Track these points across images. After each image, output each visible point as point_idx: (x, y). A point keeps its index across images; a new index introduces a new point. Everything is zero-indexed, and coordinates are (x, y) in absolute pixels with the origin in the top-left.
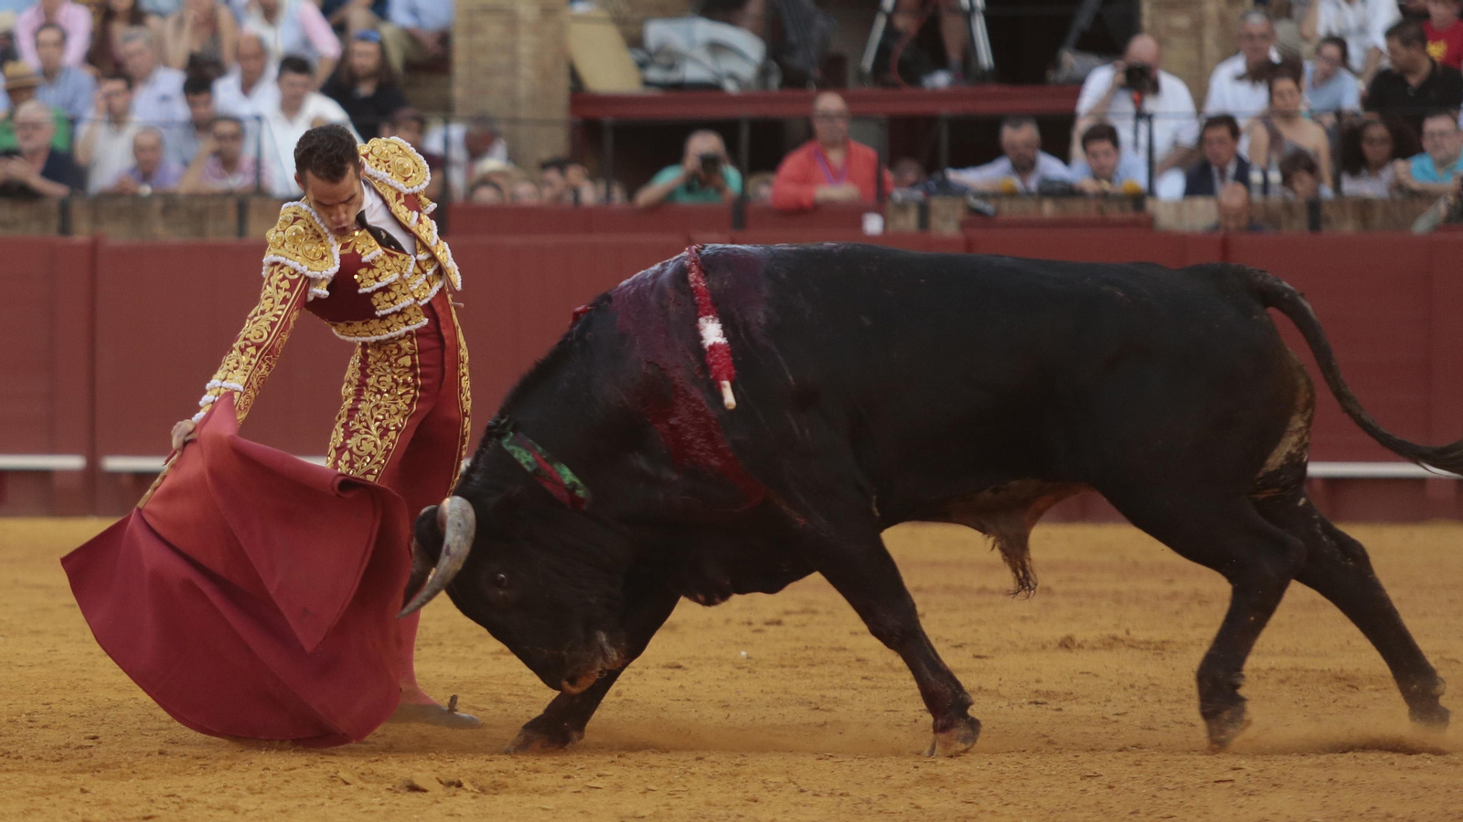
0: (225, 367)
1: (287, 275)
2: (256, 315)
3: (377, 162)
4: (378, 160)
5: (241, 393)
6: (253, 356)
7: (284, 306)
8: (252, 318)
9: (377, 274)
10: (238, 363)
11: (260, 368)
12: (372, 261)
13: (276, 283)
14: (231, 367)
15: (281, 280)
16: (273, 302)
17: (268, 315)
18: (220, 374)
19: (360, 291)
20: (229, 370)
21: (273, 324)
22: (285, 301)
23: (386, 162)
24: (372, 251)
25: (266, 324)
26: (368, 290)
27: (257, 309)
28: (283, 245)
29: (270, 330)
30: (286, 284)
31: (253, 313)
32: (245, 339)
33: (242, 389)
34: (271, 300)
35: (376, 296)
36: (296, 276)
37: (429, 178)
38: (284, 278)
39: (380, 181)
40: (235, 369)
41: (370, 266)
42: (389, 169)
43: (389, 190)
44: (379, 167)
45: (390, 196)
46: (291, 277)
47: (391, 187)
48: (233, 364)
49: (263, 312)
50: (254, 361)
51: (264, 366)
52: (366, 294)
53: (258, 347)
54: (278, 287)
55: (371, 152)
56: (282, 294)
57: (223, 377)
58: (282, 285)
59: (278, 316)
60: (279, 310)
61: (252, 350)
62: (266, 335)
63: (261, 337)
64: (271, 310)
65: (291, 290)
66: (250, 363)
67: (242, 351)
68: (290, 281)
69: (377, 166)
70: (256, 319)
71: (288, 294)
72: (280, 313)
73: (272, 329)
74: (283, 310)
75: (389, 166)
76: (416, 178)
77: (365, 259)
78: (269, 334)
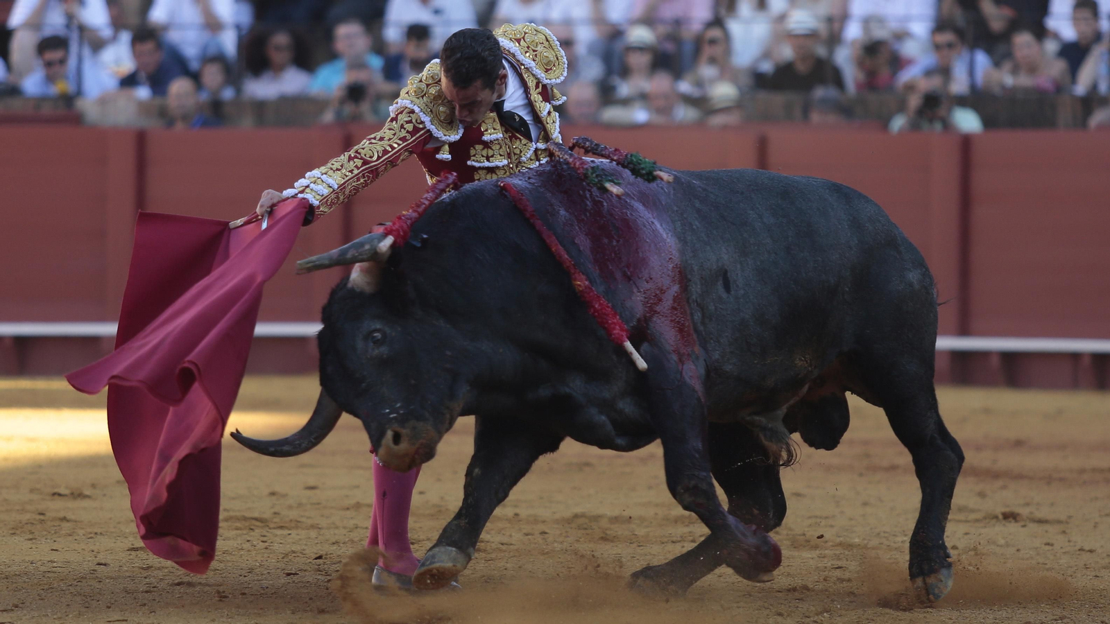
0: (329, 165)
1: (414, 121)
2: (375, 138)
3: (526, 49)
4: (528, 47)
5: (334, 190)
6: (356, 167)
7: (401, 142)
8: (370, 139)
9: (490, 155)
10: (342, 166)
11: (358, 180)
12: (491, 141)
13: (401, 123)
14: (334, 167)
15: (408, 122)
16: (394, 135)
17: (385, 143)
18: (323, 169)
19: (469, 163)
20: (331, 169)
21: (385, 152)
22: (403, 139)
23: (534, 51)
24: (493, 133)
25: (381, 149)
26: (477, 165)
27: (379, 135)
28: (422, 97)
29: (380, 155)
30: (410, 127)
31: (372, 136)
32: (357, 152)
33: (336, 187)
34: (393, 132)
35: (480, 172)
36: (421, 126)
37: (565, 74)
38: (410, 122)
39: (527, 68)
40: (338, 170)
41: (487, 145)
42: (535, 59)
43: (531, 77)
44: (528, 54)
45: (531, 83)
46: (417, 125)
47: (533, 75)
48: (337, 165)
49: (382, 139)
50: (356, 172)
51: (362, 180)
52: (473, 167)
53: (365, 162)
54: (402, 126)
55: (523, 38)
56: (403, 133)
57: (324, 172)
58: (406, 126)
59: (393, 148)
60: (396, 143)
61: (359, 162)
62: (375, 158)
63: (371, 157)
64: (390, 139)
65: (412, 133)
66: (351, 171)
67: (350, 159)
68: (414, 126)
69: (526, 52)
70: (373, 141)
71: (408, 136)
72: (396, 146)
73: (383, 156)
74: (399, 145)
75: (536, 55)
76: (555, 71)
77: (486, 138)
78: (379, 158)
